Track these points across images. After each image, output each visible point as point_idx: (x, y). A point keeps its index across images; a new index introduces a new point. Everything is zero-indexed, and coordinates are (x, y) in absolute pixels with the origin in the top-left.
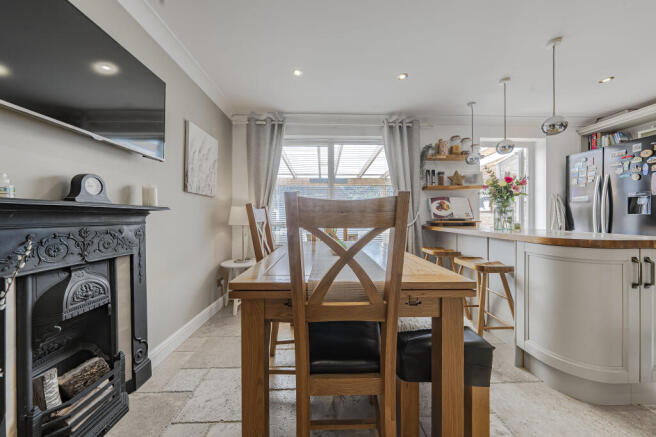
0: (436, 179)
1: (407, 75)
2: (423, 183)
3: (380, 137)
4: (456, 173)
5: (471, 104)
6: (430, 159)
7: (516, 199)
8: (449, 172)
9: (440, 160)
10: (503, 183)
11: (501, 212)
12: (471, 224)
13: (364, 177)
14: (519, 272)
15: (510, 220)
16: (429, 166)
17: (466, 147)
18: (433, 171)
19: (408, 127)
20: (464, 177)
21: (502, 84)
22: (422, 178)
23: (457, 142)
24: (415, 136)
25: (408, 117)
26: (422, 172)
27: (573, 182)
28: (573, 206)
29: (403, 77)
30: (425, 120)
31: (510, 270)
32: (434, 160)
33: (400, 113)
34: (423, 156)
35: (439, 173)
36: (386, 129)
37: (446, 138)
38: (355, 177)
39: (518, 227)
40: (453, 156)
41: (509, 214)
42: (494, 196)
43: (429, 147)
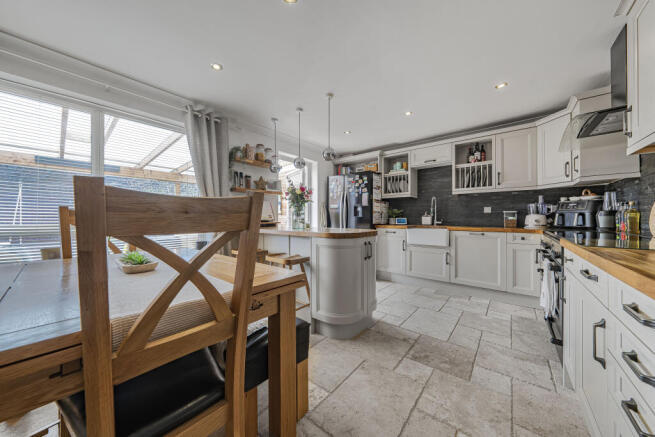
0: (243, 181)
1: (221, 67)
2: (231, 185)
3: (183, 124)
4: (261, 178)
5: (274, 119)
6: (239, 161)
7: (306, 204)
8: (255, 178)
9: (248, 163)
10: (299, 192)
11: (298, 215)
12: (273, 225)
13: (147, 168)
14: (313, 261)
15: (303, 221)
16: (238, 168)
17: (268, 156)
18: (241, 173)
19: (216, 122)
20: (267, 183)
21: (297, 112)
22: (230, 180)
23: (262, 150)
24: (224, 133)
25: (216, 112)
26: (230, 172)
27: (331, 195)
28: (330, 211)
29: (217, 67)
30: (234, 121)
31: (307, 260)
32: (244, 163)
33: (208, 105)
34: (232, 156)
35: (246, 176)
36: (189, 117)
37: (253, 144)
38: (132, 166)
39: (308, 226)
40: (259, 162)
41: (302, 216)
42: (293, 201)
43: (237, 149)
